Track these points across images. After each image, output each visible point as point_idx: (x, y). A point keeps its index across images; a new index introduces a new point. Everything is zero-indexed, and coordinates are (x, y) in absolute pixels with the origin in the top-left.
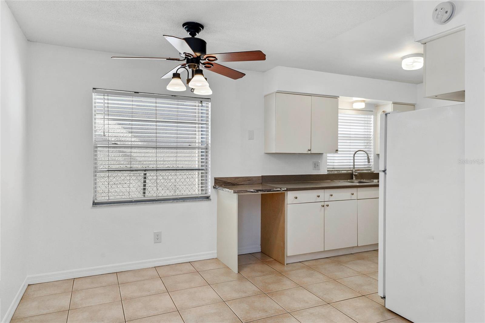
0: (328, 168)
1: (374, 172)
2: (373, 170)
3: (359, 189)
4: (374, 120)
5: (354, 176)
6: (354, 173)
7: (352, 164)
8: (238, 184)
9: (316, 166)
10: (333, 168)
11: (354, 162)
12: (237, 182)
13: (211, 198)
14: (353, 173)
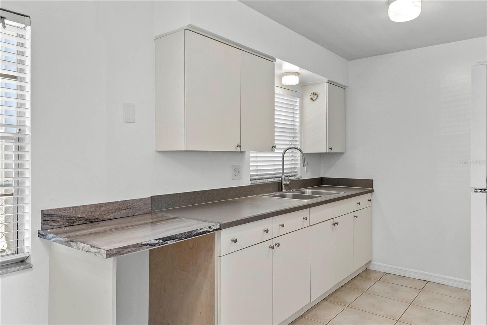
0: (251, 176)
1: (301, 179)
2: (299, 175)
3: (312, 209)
4: (300, 105)
5: (283, 186)
6: (284, 182)
7: (281, 167)
8: (101, 218)
9: (237, 172)
10: (257, 175)
11: (283, 165)
12: (100, 215)
13: (32, 261)
14: (282, 182)
